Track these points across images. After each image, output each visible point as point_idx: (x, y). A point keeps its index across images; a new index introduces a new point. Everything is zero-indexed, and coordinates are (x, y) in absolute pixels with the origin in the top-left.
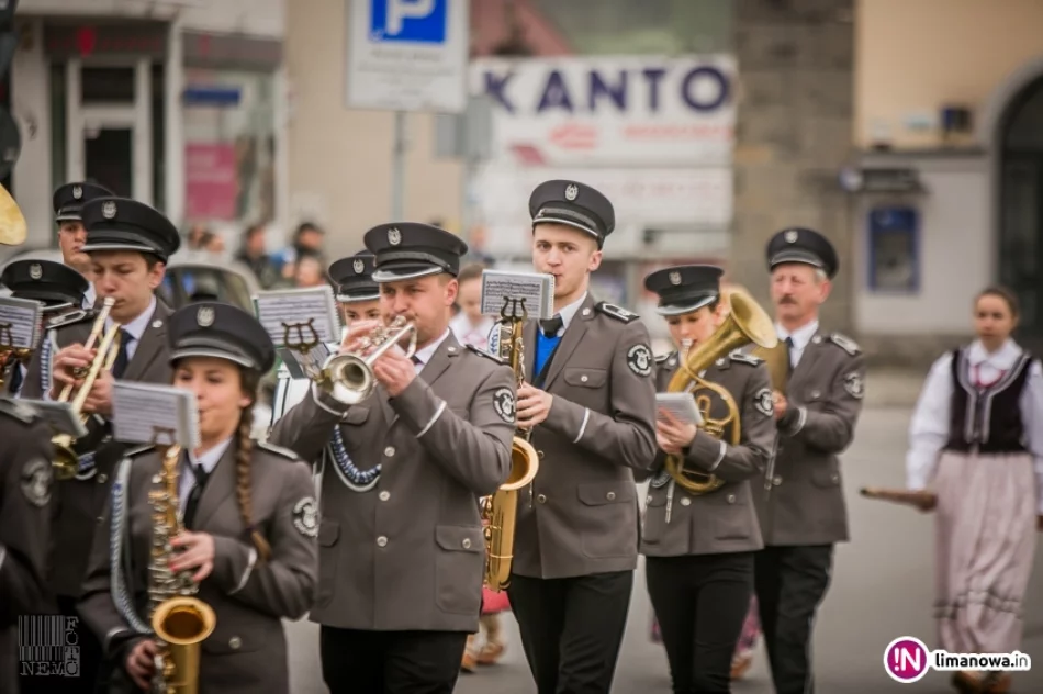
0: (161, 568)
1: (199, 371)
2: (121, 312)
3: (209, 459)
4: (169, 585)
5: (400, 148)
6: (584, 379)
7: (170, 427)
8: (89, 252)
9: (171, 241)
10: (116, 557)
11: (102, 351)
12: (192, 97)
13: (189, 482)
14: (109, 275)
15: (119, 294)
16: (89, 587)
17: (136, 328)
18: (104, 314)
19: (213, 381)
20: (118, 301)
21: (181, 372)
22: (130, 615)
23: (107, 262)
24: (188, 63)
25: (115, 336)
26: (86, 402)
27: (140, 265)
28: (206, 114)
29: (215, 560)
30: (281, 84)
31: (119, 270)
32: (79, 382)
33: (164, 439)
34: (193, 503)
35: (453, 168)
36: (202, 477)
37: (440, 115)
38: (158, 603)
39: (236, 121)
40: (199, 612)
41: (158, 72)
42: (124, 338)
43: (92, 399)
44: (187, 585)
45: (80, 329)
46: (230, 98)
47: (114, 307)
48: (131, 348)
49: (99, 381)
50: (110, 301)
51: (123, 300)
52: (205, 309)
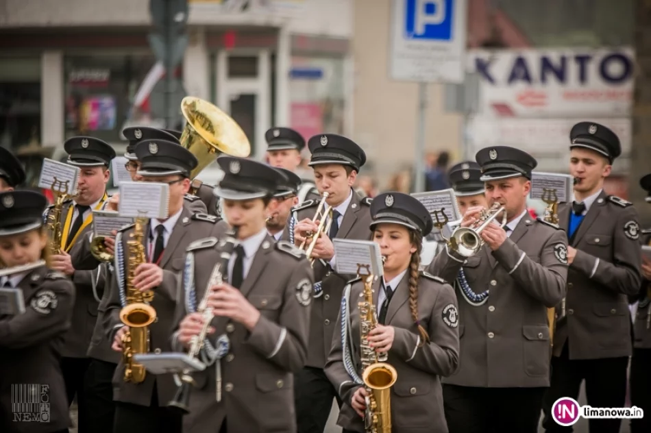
1: (386, 232)
2: (331, 200)
3: (394, 283)
4: (371, 356)
5: (422, 106)
6: (597, 240)
7: (367, 264)
8: (313, 166)
9: (360, 157)
10: (345, 341)
11: (322, 222)
12: (296, 74)
13: (383, 297)
14: (325, 178)
15: (331, 190)
16: (331, 359)
17: (342, 209)
18: (323, 201)
19: (394, 238)
20: (330, 194)
21: (376, 233)
23: (324, 171)
26: (313, 251)
27: (343, 172)
29: (394, 342)
30: (349, 66)
31: (330, 175)
32: (308, 241)
33: (364, 271)
34: (385, 308)
35: (454, 119)
36: (390, 294)
37: (447, 85)
39: (321, 89)
41: (273, 58)
42: (336, 215)
43: (315, 250)
44: (382, 356)
46: (316, 74)
47: (328, 197)
48: (340, 220)
49: (320, 240)
50: (326, 194)
51: (333, 193)
52: (390, 196)
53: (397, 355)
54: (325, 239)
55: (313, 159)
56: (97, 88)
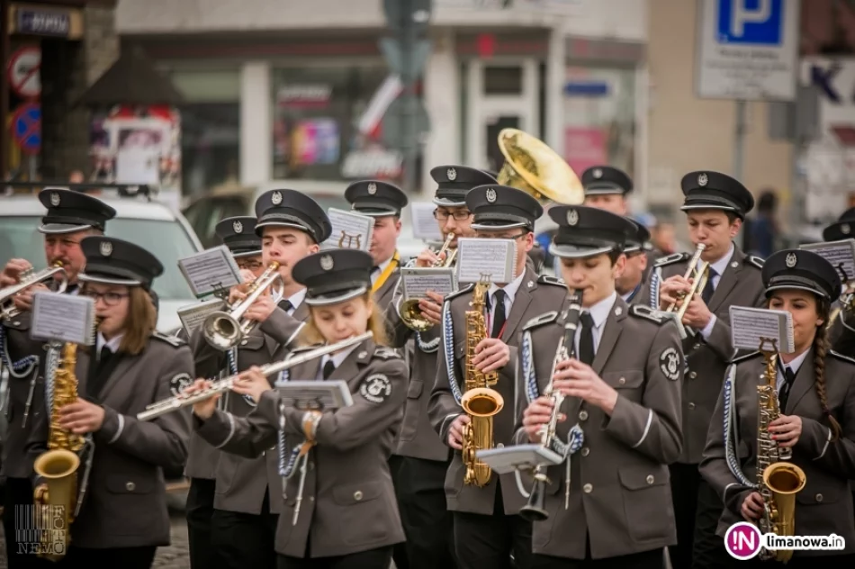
0: (765, 439)
1: (787, 300)
2: (709, 254)
3: (795, 364)
4: (772, 453)
5: (740, 130)
7: (772, 338)
8: (686, 211)
9: (746, 202)
10: (727, 434)
11: (696, 280)
12: (572, 90)
13: (781, 380)
14: (701, 227)
15: (708, 241)
16: (708, 456)
17: (720, 267)
19: (798, 307)
20: (707, 246)
21: (773, 300)
22: (740, 475)
23: (701, 218)
24: (570, 62)
25: (705, 272)
26: (684, 316)
27: (725, 220)
28: (581, 103)
29: (802, 436)
30: (642, 79)
31: (709, 224)
32: (679, 302)
33: (768, 347)
34: (783, 395)
35: (784, 148)
36: (790, 377)
37: (773, 102)
38: (764, 466)
39: (605, 109)
40: (796, 473)
41: (543, 70)
42: (711, 273)
43: (687, 315)
44: (785, 453)
45: (679, 267)
46: (599, 90)
47: (704, 251)
48: (716, 281)
49: (693, 303)
50: (701, 246)
51: (711, 245)
52: (791, 254)
53: (803, 452)
54: (700, 303)
55: (687, 203)
56: (312, 110)
